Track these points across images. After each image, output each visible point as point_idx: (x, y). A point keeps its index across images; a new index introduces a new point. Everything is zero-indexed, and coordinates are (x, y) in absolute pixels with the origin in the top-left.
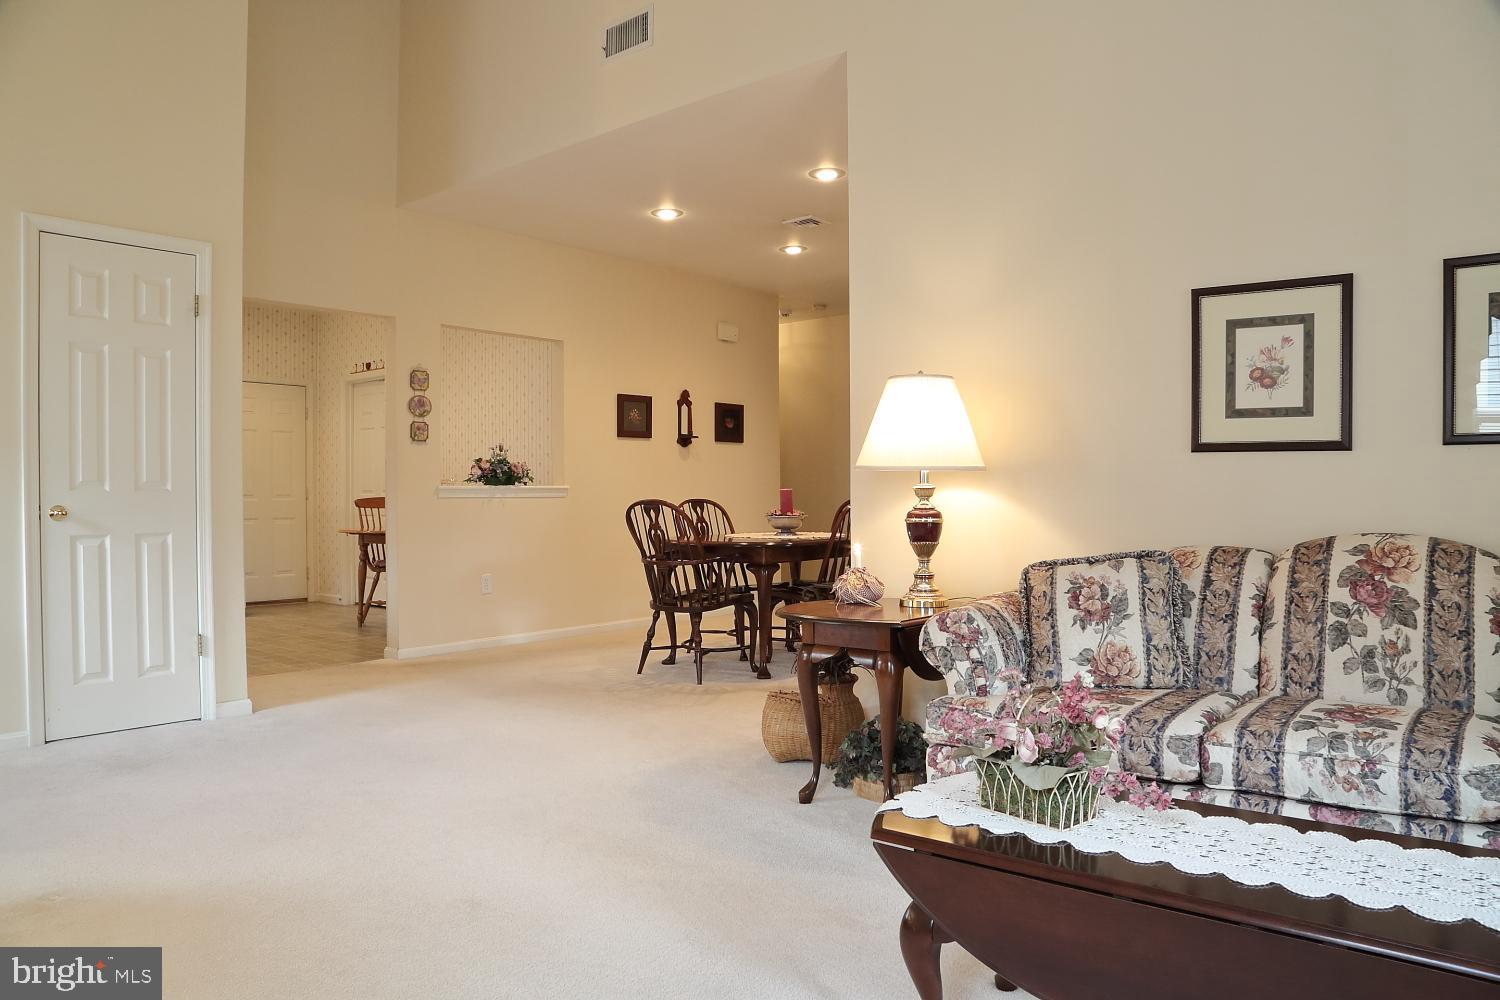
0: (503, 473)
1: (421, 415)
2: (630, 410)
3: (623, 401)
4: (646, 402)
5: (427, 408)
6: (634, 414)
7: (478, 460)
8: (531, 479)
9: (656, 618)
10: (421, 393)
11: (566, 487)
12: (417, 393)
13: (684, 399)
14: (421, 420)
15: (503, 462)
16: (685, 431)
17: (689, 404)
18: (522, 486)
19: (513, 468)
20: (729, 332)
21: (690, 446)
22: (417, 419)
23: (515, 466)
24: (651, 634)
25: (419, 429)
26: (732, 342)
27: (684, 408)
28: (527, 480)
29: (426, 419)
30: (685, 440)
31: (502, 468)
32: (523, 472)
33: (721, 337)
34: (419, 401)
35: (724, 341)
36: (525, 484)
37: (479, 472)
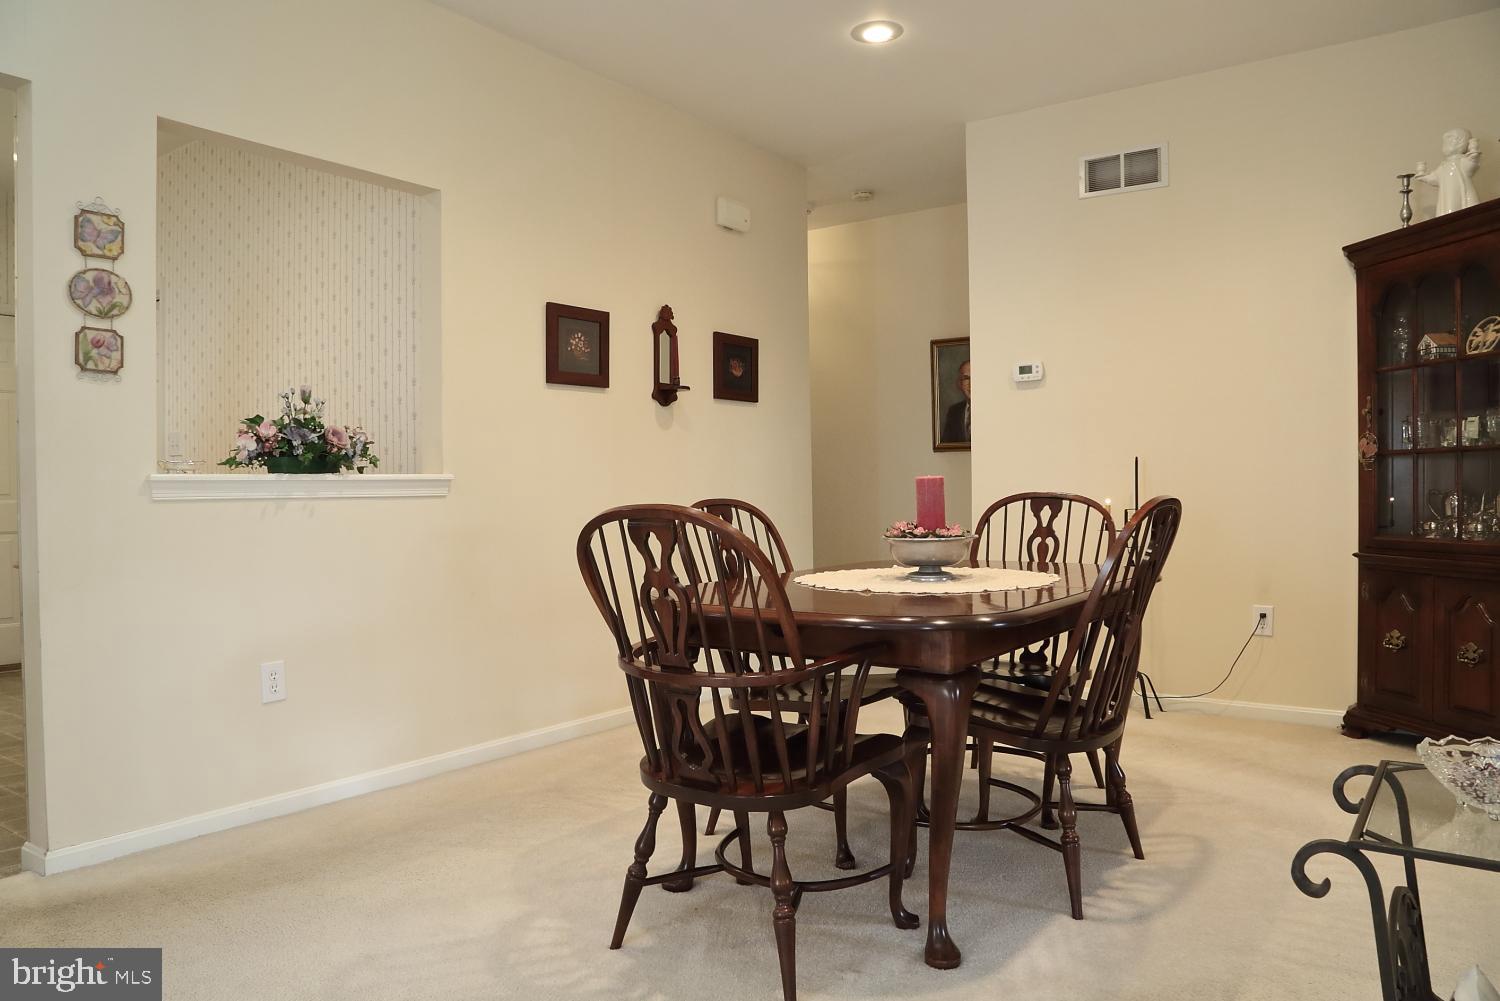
0: (308, 446)
1: (103, 315)
2: (571, 333)
3: (558, 317)
4: (599, 321)
5: (124, 300)
6: (578, 343)
7: (251, 421)
8: (374, 462)
9: (657, 808)
10: (106, 265)
11: (445, 476)
12: (93, 263)
13: (664, 323)
14: (104, 324)
15: (311, 424)
16: (665, 379)
17: (672, 332)
18: (354, 475)
19: (330, 437)
20: (733, 213)
21: (674, 405)
22: (91, 323)
23: (335, 433)
24: (646, 846)
25: (97, 344)
26: (740, 232)
27: (664, 337)
28: (364, 463)
29: (120, 325)
30: (666, 394)
31: (303, 437)
32: (354, 445)
33: (722, 221)
34: (97, 281)
35: (725, 227)
36: (361, 470)
37: (252, 446)
